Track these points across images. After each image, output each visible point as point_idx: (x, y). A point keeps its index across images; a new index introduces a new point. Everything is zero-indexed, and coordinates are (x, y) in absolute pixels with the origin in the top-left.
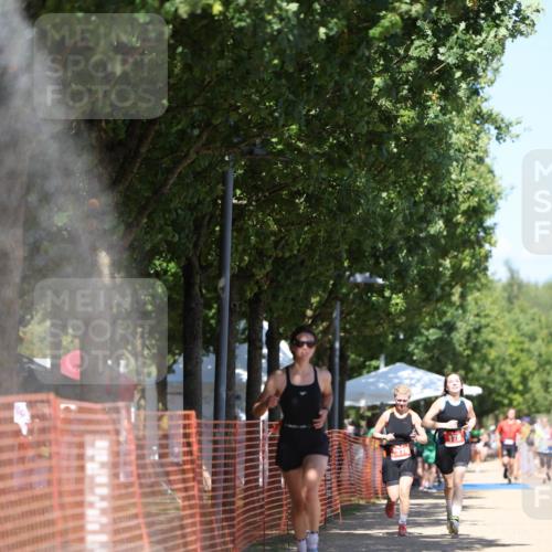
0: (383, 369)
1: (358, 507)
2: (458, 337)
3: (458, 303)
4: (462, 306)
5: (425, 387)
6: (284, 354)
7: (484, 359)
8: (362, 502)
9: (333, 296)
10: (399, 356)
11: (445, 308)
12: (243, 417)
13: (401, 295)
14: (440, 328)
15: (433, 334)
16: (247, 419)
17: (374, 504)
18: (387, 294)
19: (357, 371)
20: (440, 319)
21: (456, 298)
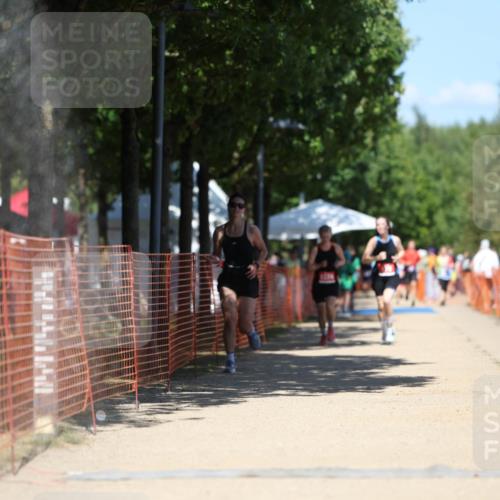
0: (303, 206)
1: (282, 331)
2: (371, 178)
3: (371, 146)
4: (374, 149)
5: (341, 222)
6: (214, 193)
7: (394, 196)
8: (284, 326)
9: (256, 141)
10: (316, 194)
11: (358, 150)
12: (177, 250)
13: (318, 139)
14: (353, 168)
15: (348, 174)
16: (181, 251)
17: (295, 328)
18: (307, 138)
19: (279, 208)
20: (354, 159)
21: (368, 141)
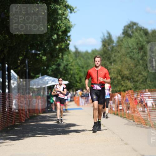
0: (40, 77)
1: (35, 116)
2: (61, 68)
3: (61, 58)
5: (52, 82)
6: (12, 73)
7: (69, 74)
8: (36, 115)
9: (25, 57)
10: (45, 73)
11: (57, 59)
14: (56, 65)
15: (54, 67)
16: (2, 92)
17: (39, 115)
18: (41, 55)
20: (56, 62)
21: (60, 56)
